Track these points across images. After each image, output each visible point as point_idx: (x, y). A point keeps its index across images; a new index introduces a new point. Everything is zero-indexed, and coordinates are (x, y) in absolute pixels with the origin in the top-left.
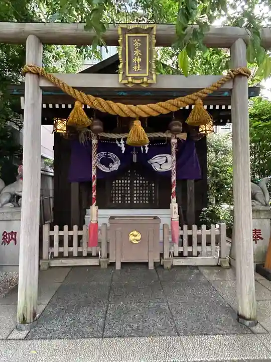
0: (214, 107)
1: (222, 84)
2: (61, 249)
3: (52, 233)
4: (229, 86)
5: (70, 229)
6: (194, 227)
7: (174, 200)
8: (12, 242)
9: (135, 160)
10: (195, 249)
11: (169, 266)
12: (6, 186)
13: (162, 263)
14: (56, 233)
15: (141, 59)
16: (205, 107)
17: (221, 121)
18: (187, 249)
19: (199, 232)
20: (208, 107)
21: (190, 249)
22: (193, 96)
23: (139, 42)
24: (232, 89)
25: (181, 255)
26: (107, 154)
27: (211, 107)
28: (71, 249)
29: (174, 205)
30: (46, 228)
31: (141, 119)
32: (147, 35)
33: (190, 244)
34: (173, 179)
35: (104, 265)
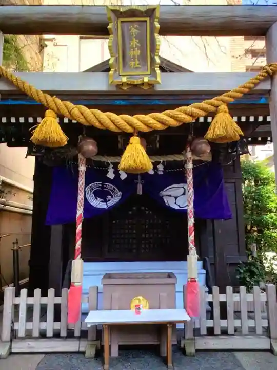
0: (248, 118)
1: (256, 84)
2: (30, 326)
3: (17, 300)
4: (266, 86)
5: (44, 294)
6: (229, 289)
9: (140, 191)
10: (231, 323)
11: (193, 351)
13: (182, 346)
14: (23, 300)
15: (139, 52)
16: (235, 119)
17: (260, 139)
19: (236, 298)
20: (239, 119)
21: (224, 323)
22: (214, 101)
23: (136, 28)
24: (270, 90)
25: (211, 332)
26: (103, 185)
27: (243, 119)
28: (43, 326)
32: (148, 19)
33: (224, 315)
34: (191, 222)
35: (91, 352)
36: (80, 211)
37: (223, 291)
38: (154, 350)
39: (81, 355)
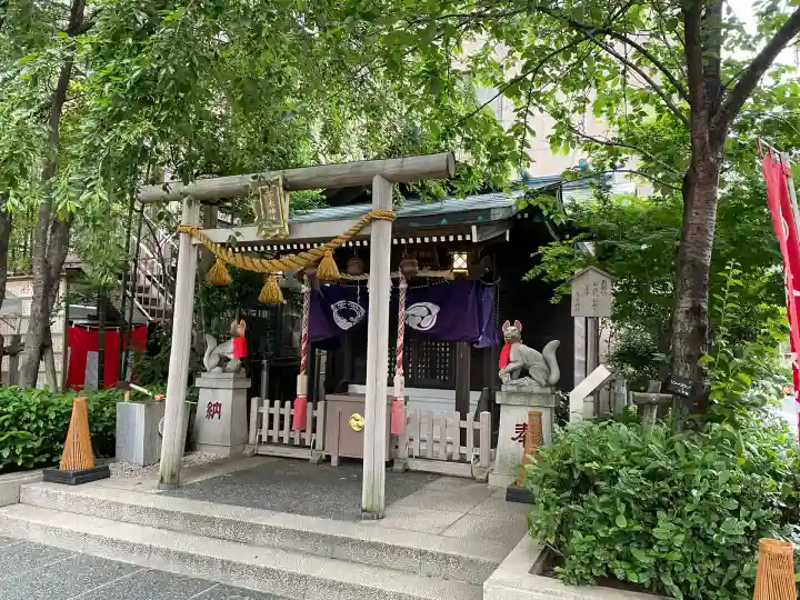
1: (359, 231)
2: (271, 433)
5: (282, 405)
8: (216, 415)
12: (217, 346)
14: (266, 409)
23: (271, 193)
24: (370, 235)
26: (347, 303)
28: (282, 433)
30: (254, 401)
32: (277, 186)
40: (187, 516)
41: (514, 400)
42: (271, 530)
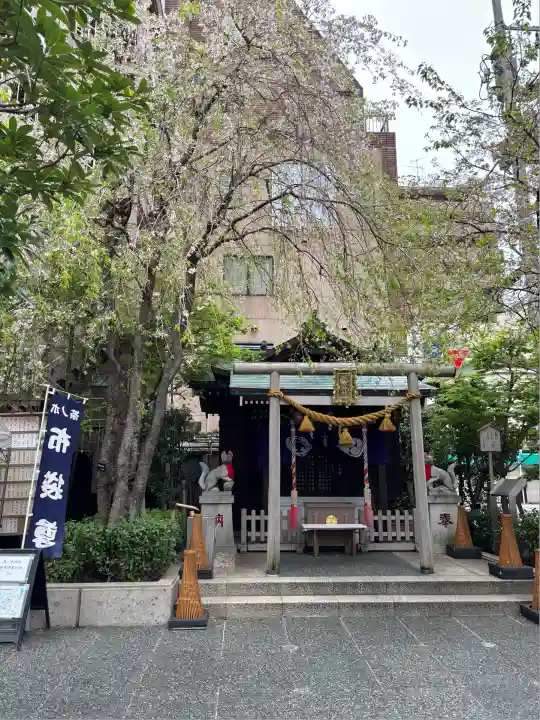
2: (258, 534)
3: (249, 518)
6: (389, 512)
7: (367, 485)
8: (219, 524)
9: (325, 444)
10: (390, 534)
11: (366, 551)
12: (210, 470)
14: (253, 517)
18: (382, 534)
19: (393, 518)
21: (385, 534)
22: (382, 412)
24: (409, 407)
25: (377, 540)
26: (299, 438)
29: (367, 491)
30: (244, 511)
31: (348, 427)
33: (385, 529)
34: (366, 466)
35: (300, 550)
36: (294, 460)
37: (385, 514)
38: (341, 550)
39: (294, 554)
40: (335, 584)
41: (439, 500)
42: (398, 584)
